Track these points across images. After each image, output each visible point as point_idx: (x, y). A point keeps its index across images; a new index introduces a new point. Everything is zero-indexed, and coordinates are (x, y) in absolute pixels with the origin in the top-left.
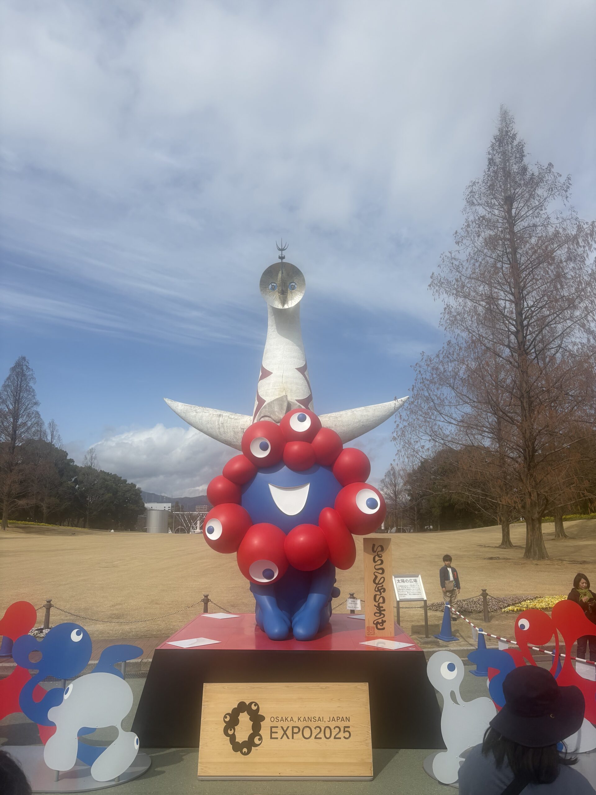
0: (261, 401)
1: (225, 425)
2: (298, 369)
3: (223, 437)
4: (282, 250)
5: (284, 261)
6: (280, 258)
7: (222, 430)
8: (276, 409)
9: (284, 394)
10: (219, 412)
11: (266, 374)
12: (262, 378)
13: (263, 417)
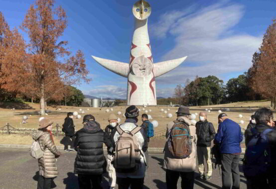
0: (133, 58)
2: (147, 45)
3: (118, 72)
7: (117, 69)
8: (140, 61)
9: (142, 55)
10: (115, 62)
11: (134, 46)
12: (133, 48)
13: (135, 64)
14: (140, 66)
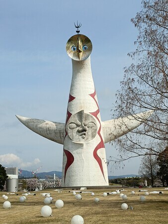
1: (50, 129)
2: (91, 95)
4: (78, 27)
5: (79, 33)
6: (77, 32)
7: (48, 132)
8: (78, 118)
9: (82, 109)
11: (72, 98)
12: (69, 101)
13: (71, 123)
14: (78, 126)
